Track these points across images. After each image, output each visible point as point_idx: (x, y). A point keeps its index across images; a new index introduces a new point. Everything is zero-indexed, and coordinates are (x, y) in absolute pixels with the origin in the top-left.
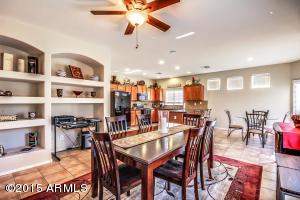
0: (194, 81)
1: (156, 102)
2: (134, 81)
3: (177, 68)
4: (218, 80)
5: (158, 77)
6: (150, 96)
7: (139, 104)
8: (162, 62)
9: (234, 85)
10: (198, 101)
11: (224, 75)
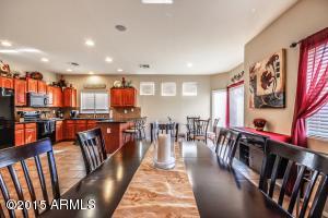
0: (124, 82)
1: (64, 108)
2: (21, 70)
3: (109, 60)
4: (152, 84)
5: (69, 70)
6: (53, 99)
7: (29, 112)
8: (90, 43)
9: (167, 90)
10: (129, 108)
11: (159, 79)
